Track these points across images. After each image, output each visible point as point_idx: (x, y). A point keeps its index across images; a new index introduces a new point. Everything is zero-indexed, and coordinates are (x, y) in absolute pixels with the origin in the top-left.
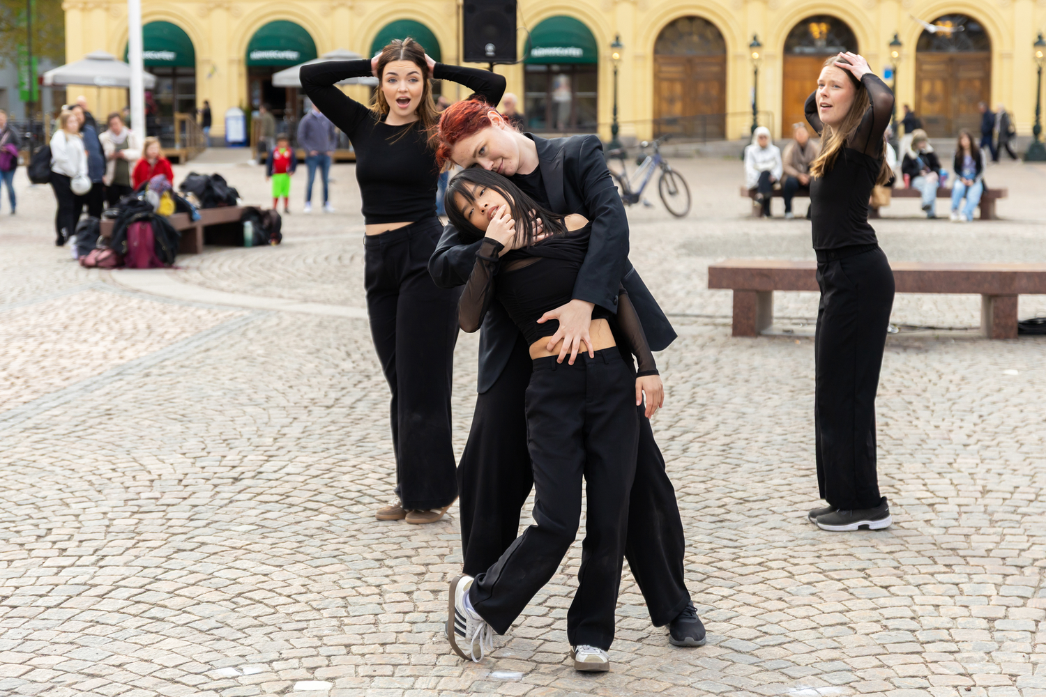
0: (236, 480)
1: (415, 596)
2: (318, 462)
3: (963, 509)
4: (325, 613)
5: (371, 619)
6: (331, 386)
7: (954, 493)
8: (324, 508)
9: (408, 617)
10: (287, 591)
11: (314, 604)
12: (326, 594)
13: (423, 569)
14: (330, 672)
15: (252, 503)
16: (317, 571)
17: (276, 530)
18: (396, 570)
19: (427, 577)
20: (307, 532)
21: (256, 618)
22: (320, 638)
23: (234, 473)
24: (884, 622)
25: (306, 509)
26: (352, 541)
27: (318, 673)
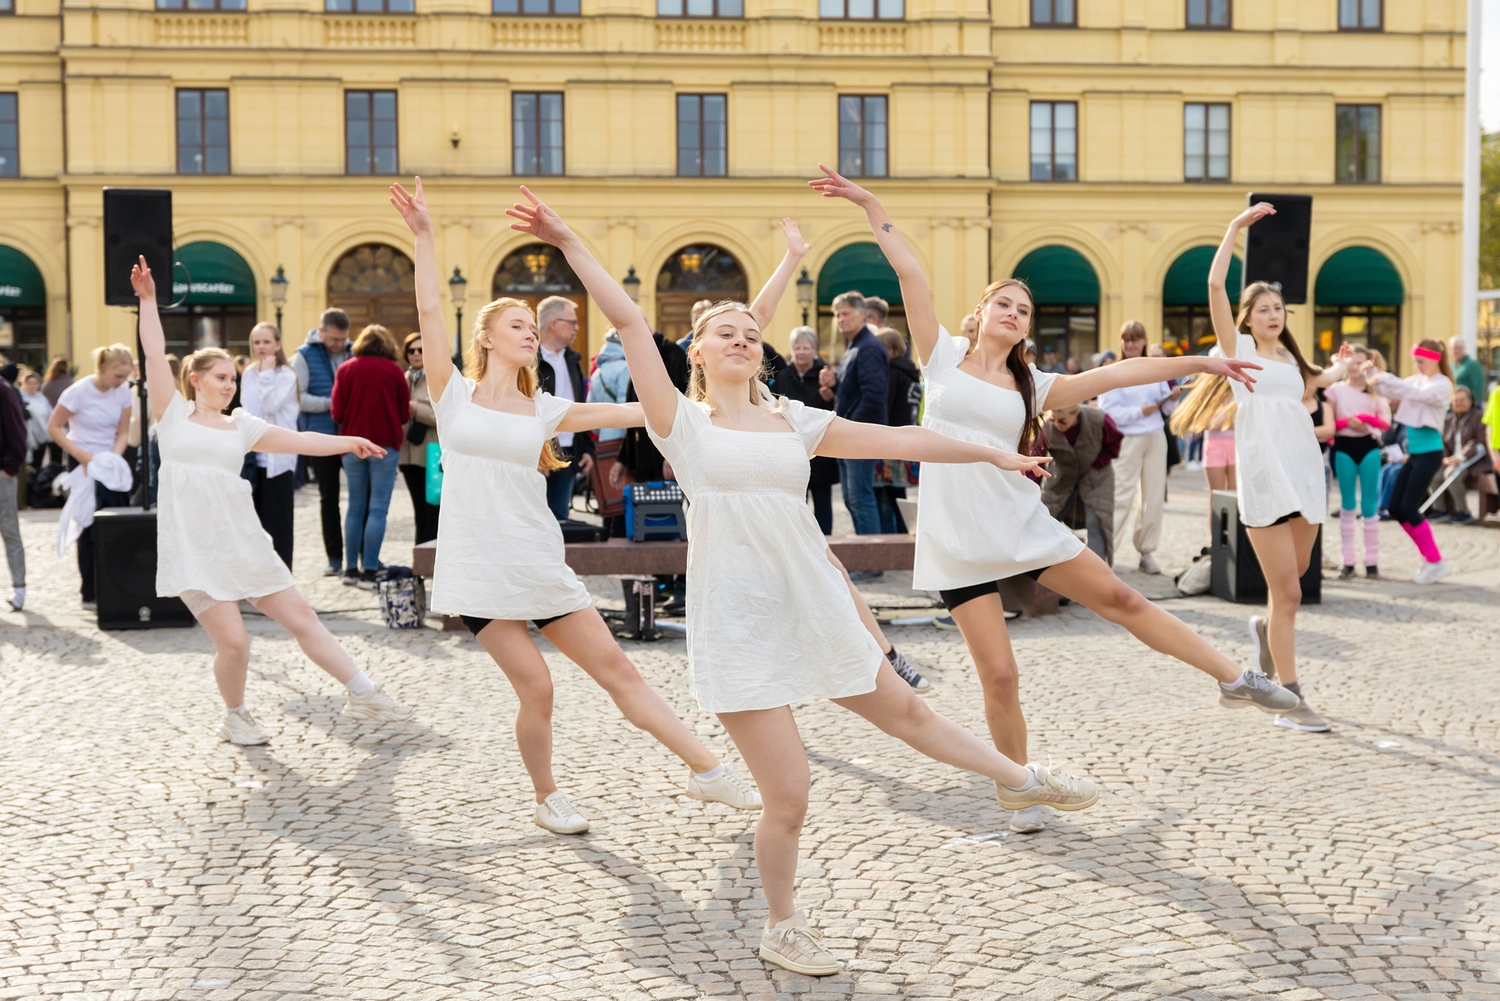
1: (96, 914)
5: (50, 940)
9: (91, 936)
18: (70, 891)
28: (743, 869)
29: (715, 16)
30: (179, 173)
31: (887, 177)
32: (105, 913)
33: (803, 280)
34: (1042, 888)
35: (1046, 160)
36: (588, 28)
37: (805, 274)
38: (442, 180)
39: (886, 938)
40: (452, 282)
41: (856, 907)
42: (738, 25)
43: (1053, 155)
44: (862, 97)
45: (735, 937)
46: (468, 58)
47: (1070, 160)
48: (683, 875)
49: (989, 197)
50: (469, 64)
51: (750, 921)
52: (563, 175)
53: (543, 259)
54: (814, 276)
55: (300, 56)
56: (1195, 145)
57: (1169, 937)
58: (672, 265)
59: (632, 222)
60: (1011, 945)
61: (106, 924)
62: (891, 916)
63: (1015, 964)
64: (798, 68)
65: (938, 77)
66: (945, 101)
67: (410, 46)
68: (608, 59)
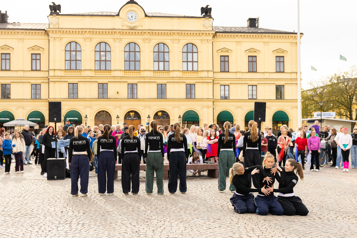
1: (38, 232)
2: (17, 208)
3: (152, 211)
4: (19, 236)
5: (29, 237)
6: (19, 193)
7: (150, 209)
8: (18, 217)
9: (37, 236)
10: (11, 232)
11: (17, 235)
12: (19, 233)
13: (40, 227)
15: (2, 217)
16: (17, 229)
17: (8, 221)
18: (34, 228)
19: (41, 228)
20: (15, 222)
24: (133, 232)
25: (14, 217)
26: (25, 223)
29: (164, 70)
30: (69, 98)
31: (195, 98)
32: (40, 232)
33: (180, 117)
34: (210, 228)
35: (224, 95)
36: (141, 72)
37: (180, 116)
38: (116, 99)
40: (117, 117)
41: (175, 232)
42: (168, 72)
43: (225, 95)
44: (190, 84)
46: (120, 78)
47: (228, 96)
48: (145, 226)
49: (213, 102)
50: (120, 79)
51: (156, 234)
52: (137, 99)
53: (133, 113)
54: (182, 116)
55: (90, 78)
56: (250, 93)
58: (156, 114)
59: (149, 107)
61: (40, 234)
62: (182, 233)
64: (179, 79)
65: (204, 81)
66: (205, 85)
67: (110, 76)
68: (145, 78)
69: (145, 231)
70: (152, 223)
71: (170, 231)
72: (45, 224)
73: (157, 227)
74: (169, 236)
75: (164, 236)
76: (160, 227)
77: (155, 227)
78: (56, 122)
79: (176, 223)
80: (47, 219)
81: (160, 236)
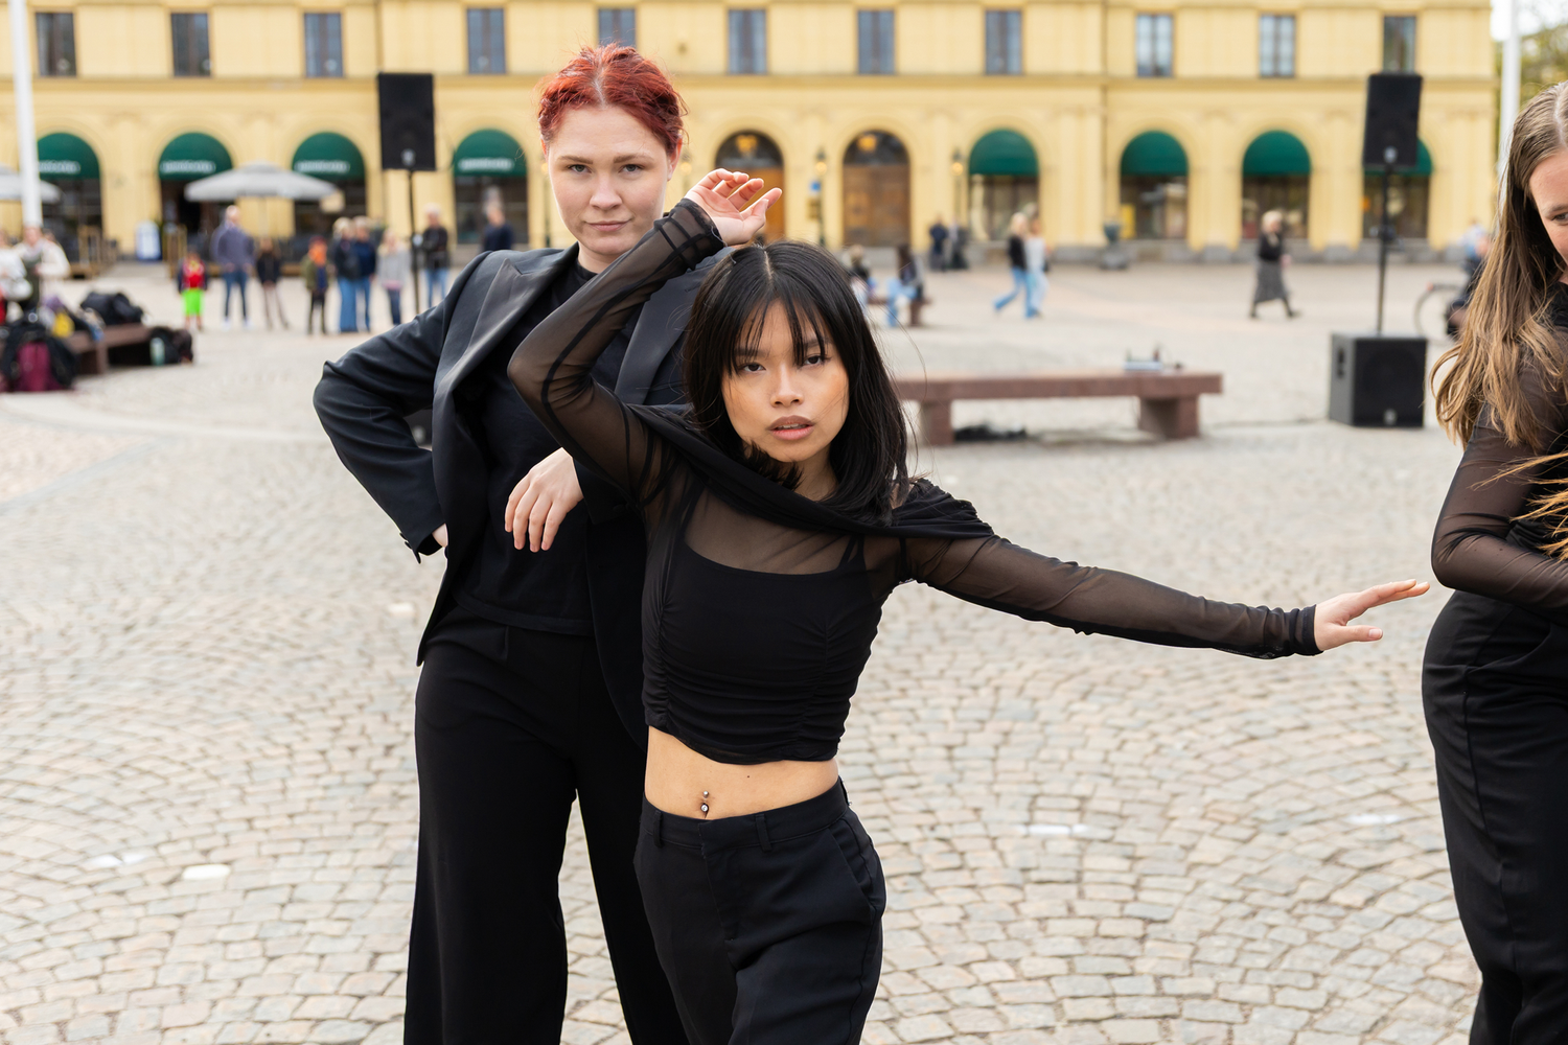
0: (128, 629)
1: (329, 755)
2: (223, 604)
4: (225, 782)
9: (323, 781)
10: (180, 758)
11: (214, 772)
12: (227, 758)
13: (339, 723)
14: (227, 855)
15: (146, 655)
18: (309, 725)
19: (343, 732)
20: (209, 686)
21: (143, 792)
22: (218, 812)
23: (127, 621)
25: (208, 659)
27: (213, 856)
28: (954, 709)
32: (338, 755)
34: (1253, 738)
39: (1106, 798)
41: (1071, 758)
45: (953, 794)
48: (897, 716)
51: (968, 775)
52: (767, 75)
57: (1395, 802)
60: (1235, 809)
61: (337, 768)
62: (1106, 769)
63: (1244, 833)
69: (901, 752)
70: (932, 702)
71: (1044, 755)
72: (365, 700)
73: (964, 726)
74: (1046, 788)
75: (1015, 788)
76: (977, 726)
77: (952, 726)
78: (412, 169)
79: (1061, 697)
80: (379, 670)
81: (997, 788)
